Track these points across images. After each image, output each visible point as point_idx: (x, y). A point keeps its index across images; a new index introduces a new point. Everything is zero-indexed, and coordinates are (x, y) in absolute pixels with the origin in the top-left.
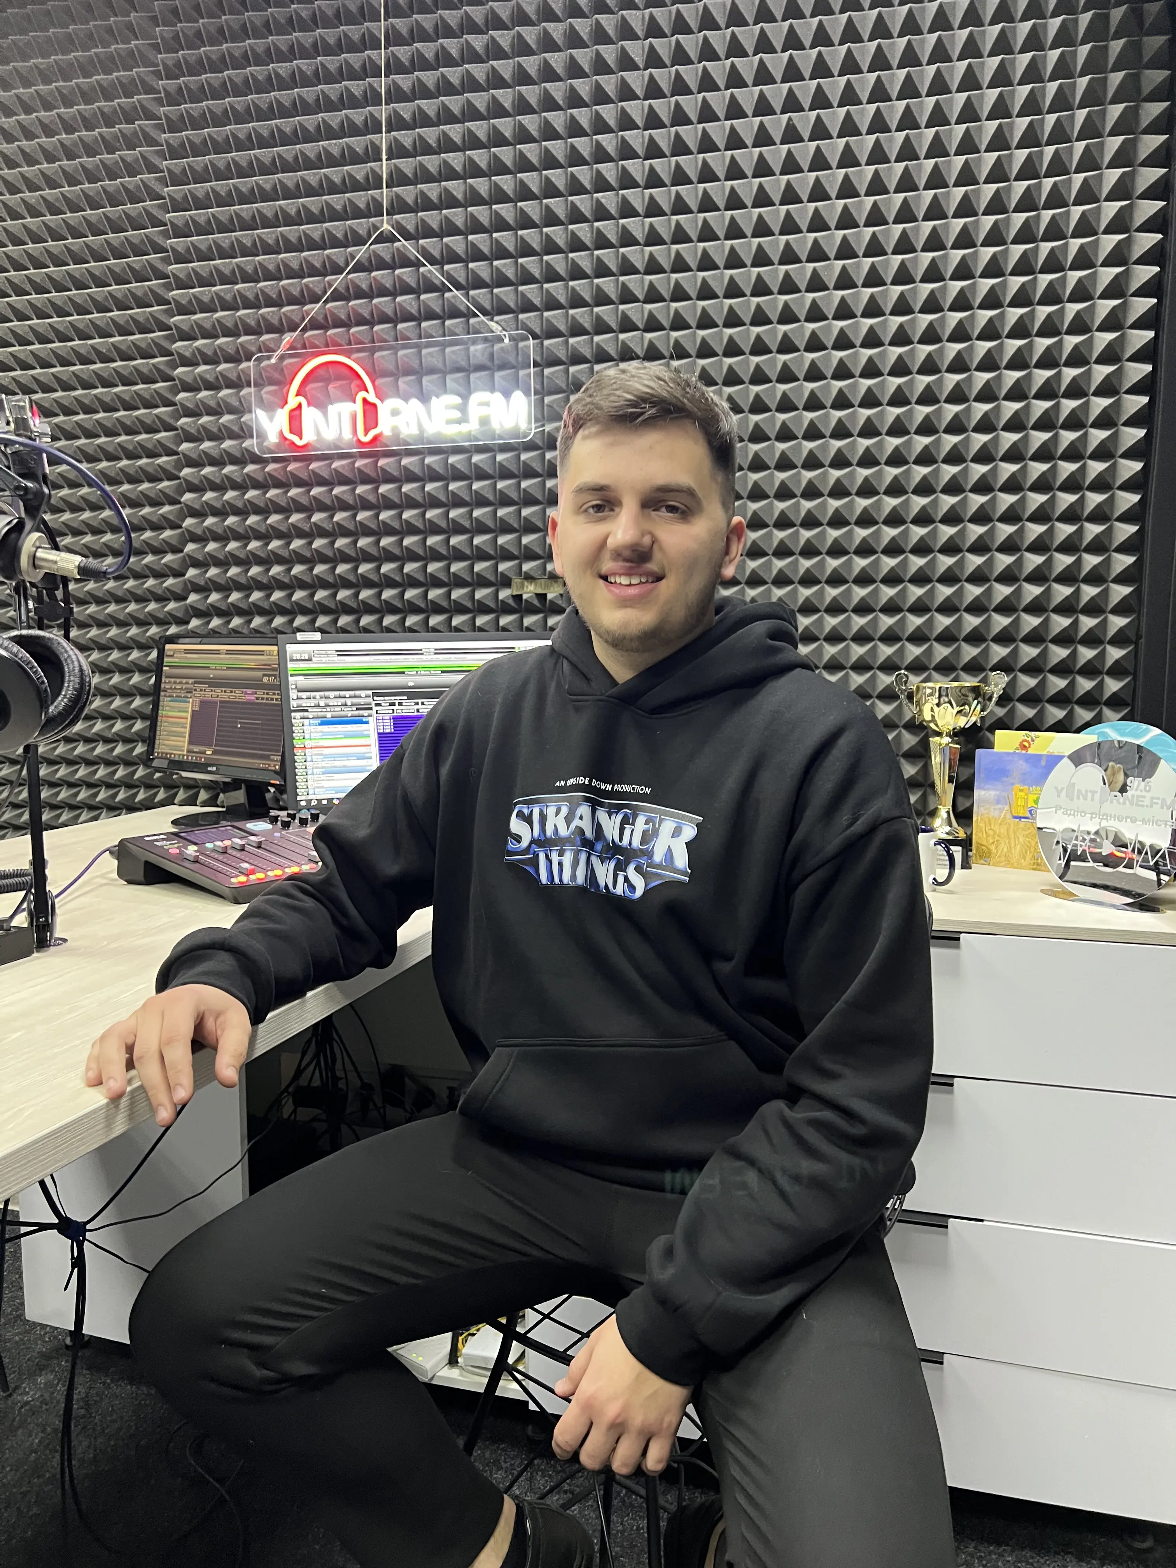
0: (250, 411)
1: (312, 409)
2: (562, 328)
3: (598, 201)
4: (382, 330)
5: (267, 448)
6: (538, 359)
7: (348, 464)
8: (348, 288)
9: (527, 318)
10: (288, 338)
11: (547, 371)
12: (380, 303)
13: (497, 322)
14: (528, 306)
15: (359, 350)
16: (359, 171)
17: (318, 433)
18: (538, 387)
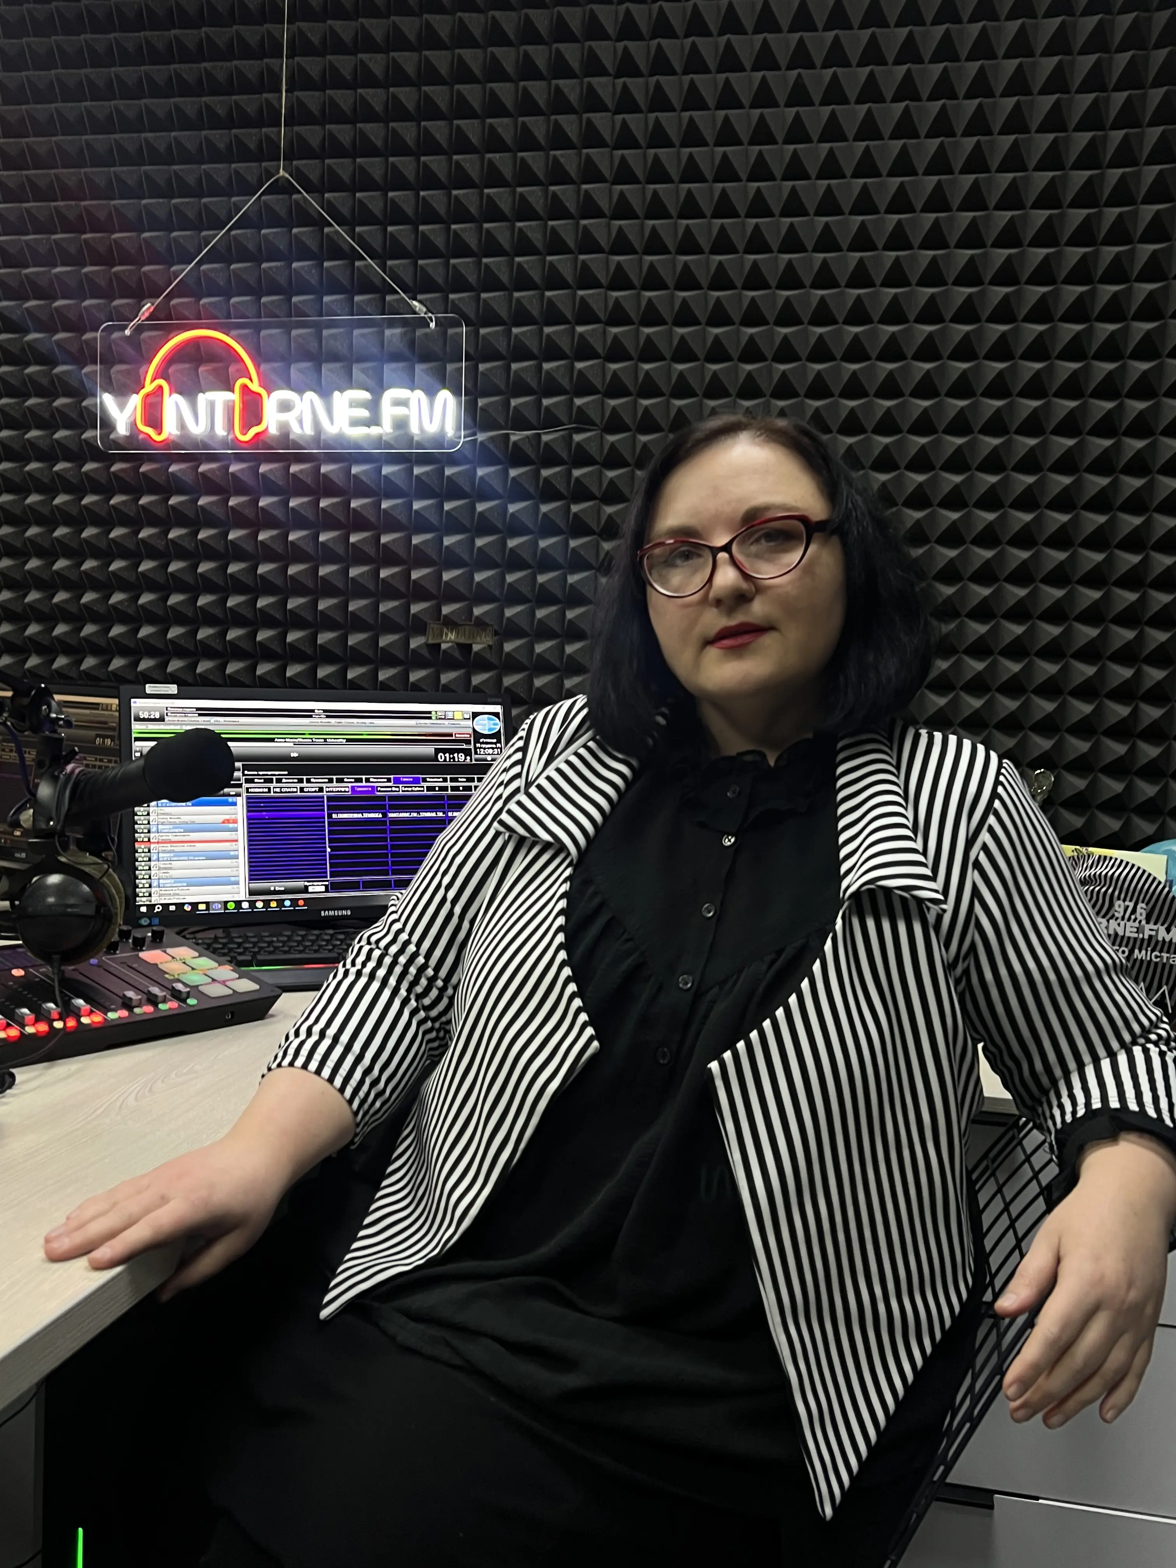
0: (95, 395)
2: (504, 314)
3: (555, 159)
4: (273, 302)
6: (472, 352)
7: (219, 469)
8: (229, 248)
9: (459, 299)
10: (147, 306)
11: (482, 367)
12: (270, 268)
13: (420, 302)
14: (459, 284)
16: (249, 103)
18: (470, 386)
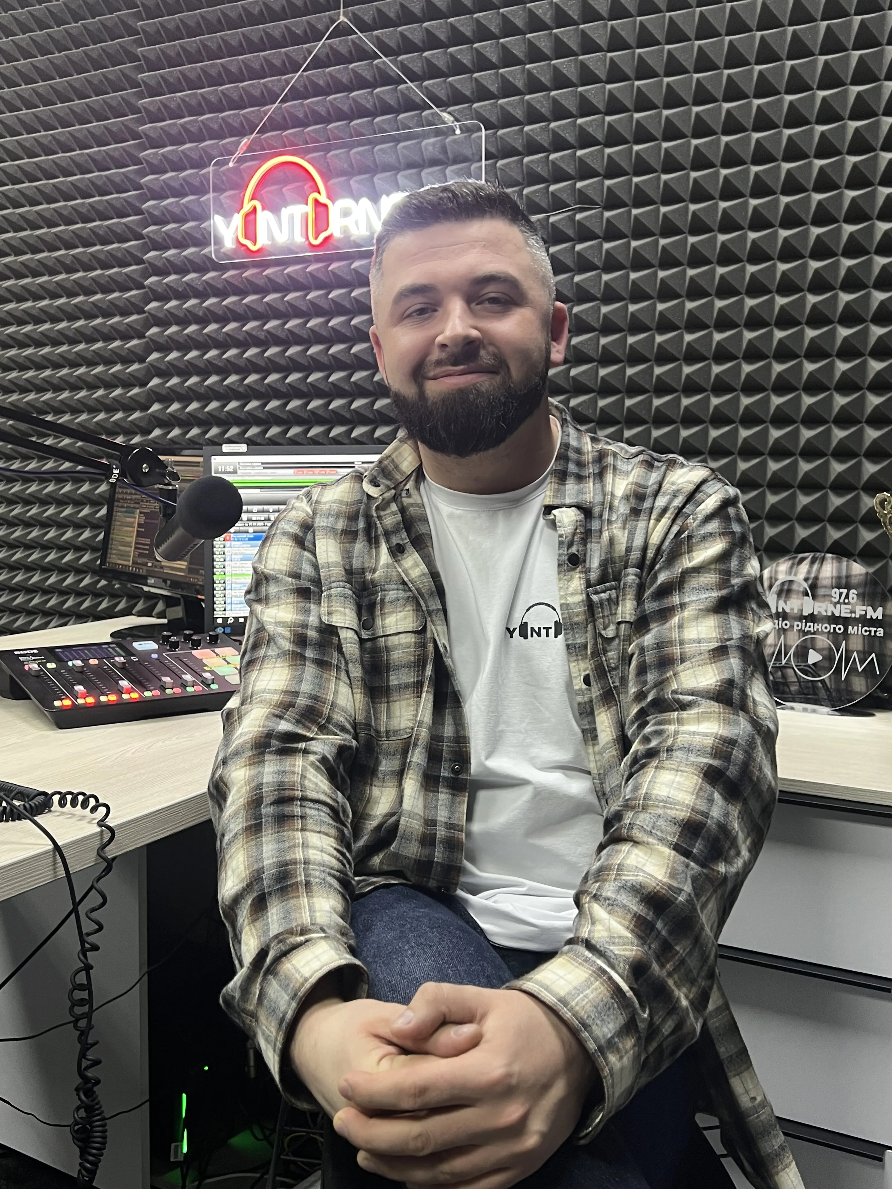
0: (209, 217)
1: (267, 213)
2: (518, 115)
4: (337, 128)
5: (225, 254)
6: (493, 150)
7: (301, 269)
8: (304, 87)
9: (482, 107)
10: (245, 141)
11: (500, 163)
12: (336, 99)
13: (449, 113)
14: (483, 94)
15: (315, 150)
17: (271, 237)
